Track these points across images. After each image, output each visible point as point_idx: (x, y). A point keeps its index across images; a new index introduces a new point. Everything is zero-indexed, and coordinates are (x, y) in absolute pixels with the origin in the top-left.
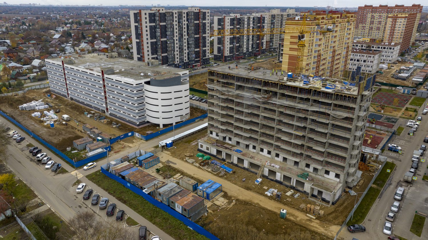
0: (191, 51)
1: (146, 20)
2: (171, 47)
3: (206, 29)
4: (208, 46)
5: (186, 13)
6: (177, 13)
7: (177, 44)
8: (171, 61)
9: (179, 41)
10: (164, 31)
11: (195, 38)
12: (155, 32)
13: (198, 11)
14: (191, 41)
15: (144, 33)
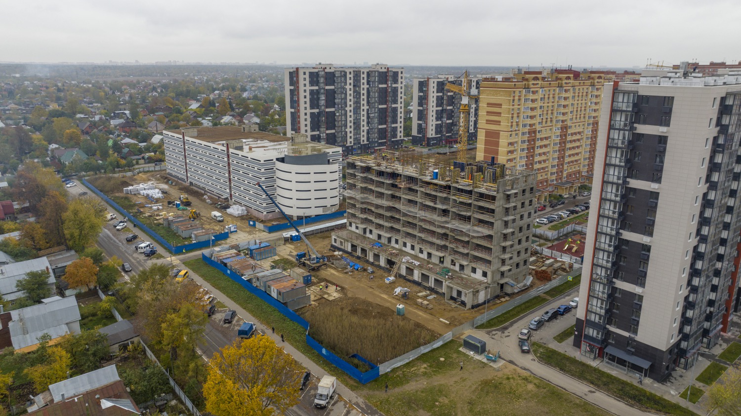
0: (372, 129)
1: (305, 82)
2: (341, 121)
3: (397, 96)
4: (401, 122)
5: (366, 73)
6: (352, 73)
7: (350, 116)
8: (341, 142)
9: (354, 114)
10: (331, 98)
11: (379, 109)
12: (318, 99)
13: (386, 70)
14: (372, 114)
15: (302, 100)
